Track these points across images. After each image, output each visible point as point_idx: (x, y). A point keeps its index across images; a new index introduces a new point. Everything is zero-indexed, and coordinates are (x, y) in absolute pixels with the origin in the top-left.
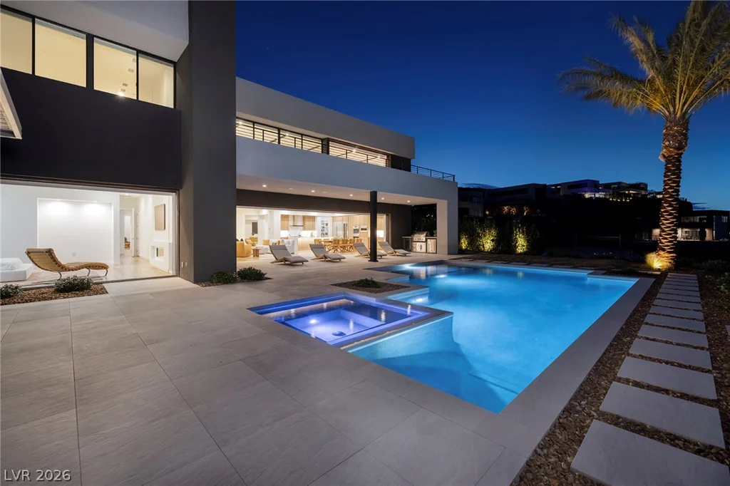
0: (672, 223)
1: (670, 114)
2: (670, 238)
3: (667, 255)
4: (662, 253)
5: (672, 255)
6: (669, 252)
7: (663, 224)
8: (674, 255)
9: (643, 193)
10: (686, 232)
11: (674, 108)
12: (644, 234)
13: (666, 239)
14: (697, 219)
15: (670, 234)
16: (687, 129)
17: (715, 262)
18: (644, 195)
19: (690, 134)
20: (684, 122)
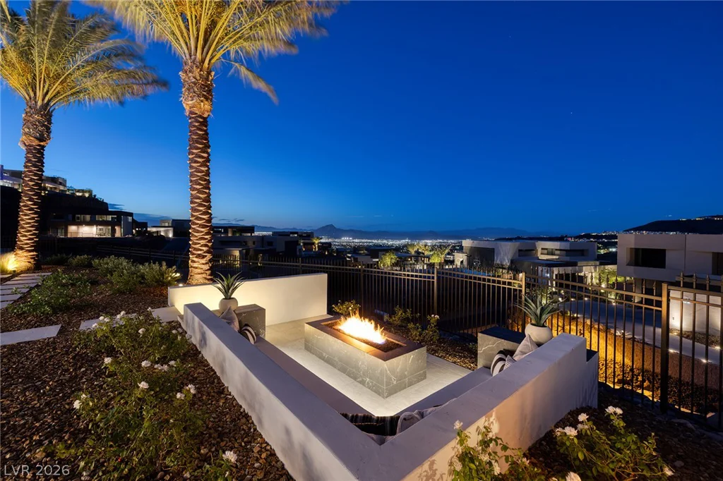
0: (33, 218)
1: (30, 98)
2: (29, 235)
3: (26, 254)
4: (20, 252)
5: (32, 253)
6: (30, 251)
7: (22, 220)
8: (35, 253)
9: (62, 188)
10: (100, 230)
11: (35, 94)
12: (59, 231)
13: (26, 236)
14: (109, 218)
15: (30, 231)
16: (50, 122)
17: (82, 257)
18: (62, 190)
19: (53, 127)
20: (46, 113)
